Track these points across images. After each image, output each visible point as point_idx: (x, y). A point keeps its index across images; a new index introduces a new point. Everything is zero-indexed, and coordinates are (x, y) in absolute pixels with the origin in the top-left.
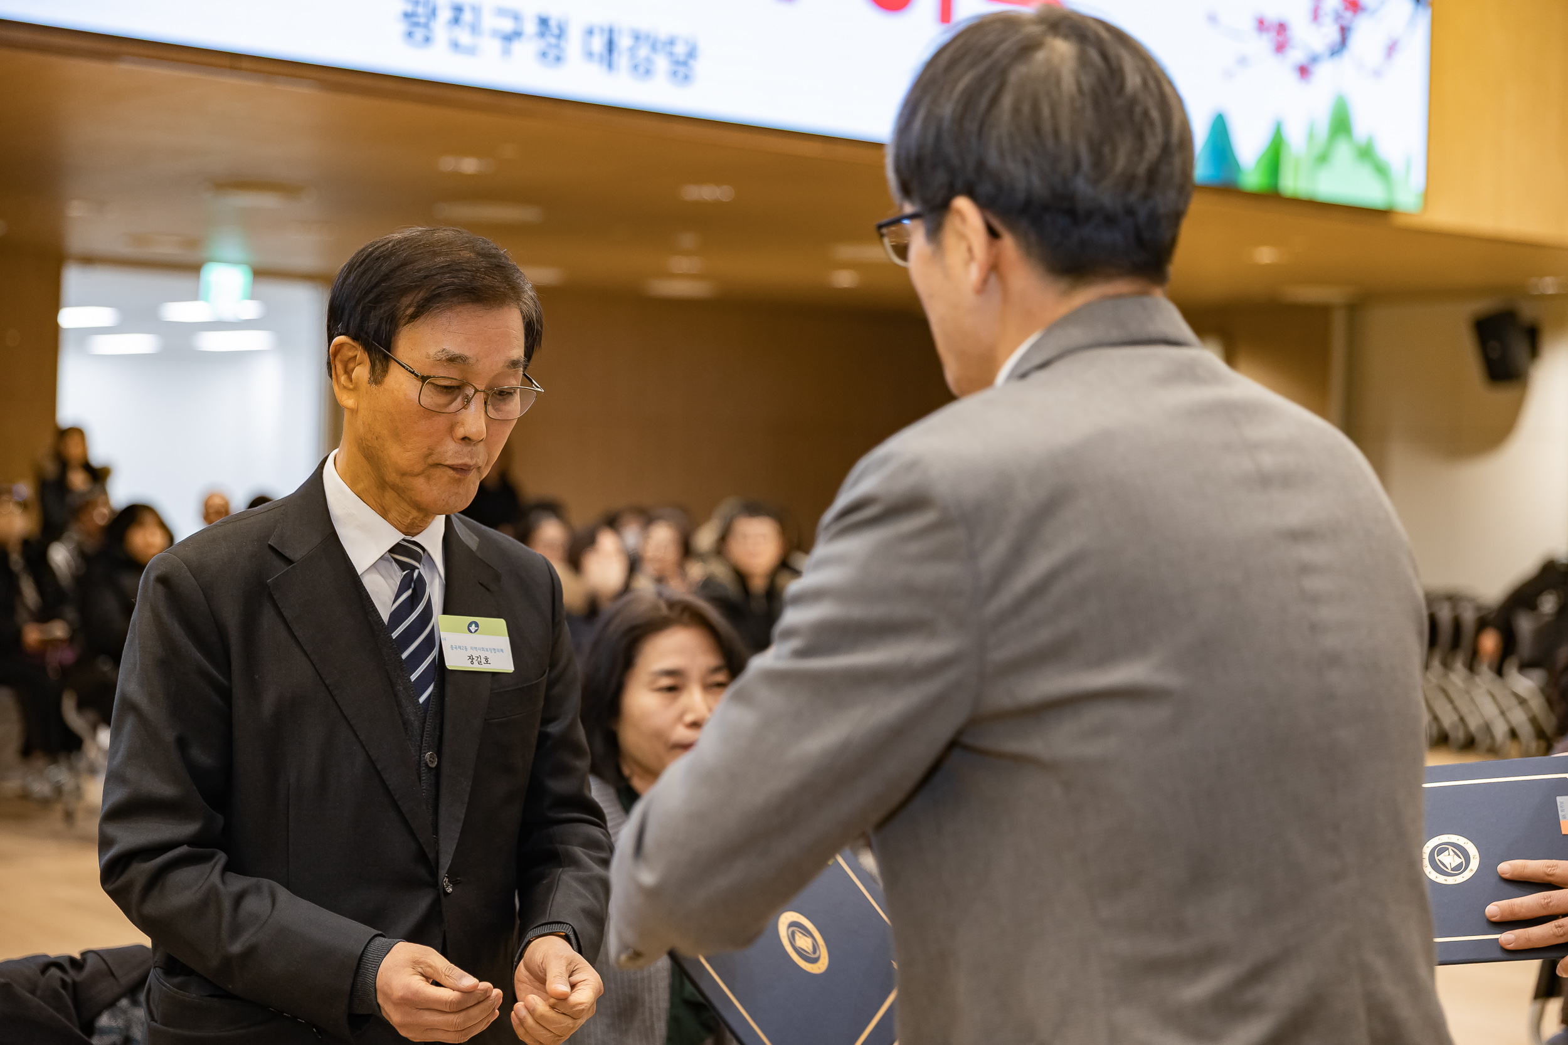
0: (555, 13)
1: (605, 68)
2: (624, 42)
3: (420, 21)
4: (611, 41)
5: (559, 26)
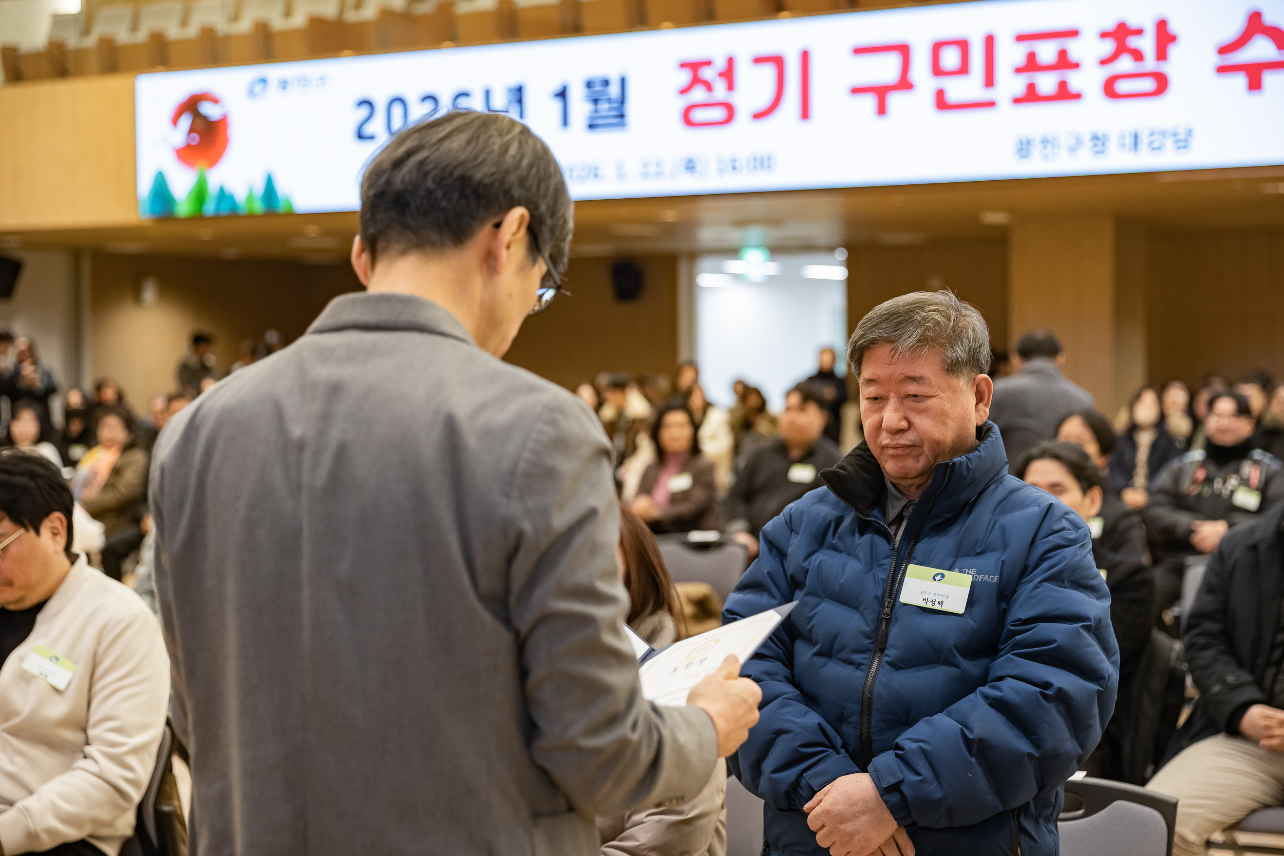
0: (1100, 130)
1: (1133, 152)
2: (1144, 137)
3: (1024, 148)
4: (1136, 136)
5: (1104, 136)
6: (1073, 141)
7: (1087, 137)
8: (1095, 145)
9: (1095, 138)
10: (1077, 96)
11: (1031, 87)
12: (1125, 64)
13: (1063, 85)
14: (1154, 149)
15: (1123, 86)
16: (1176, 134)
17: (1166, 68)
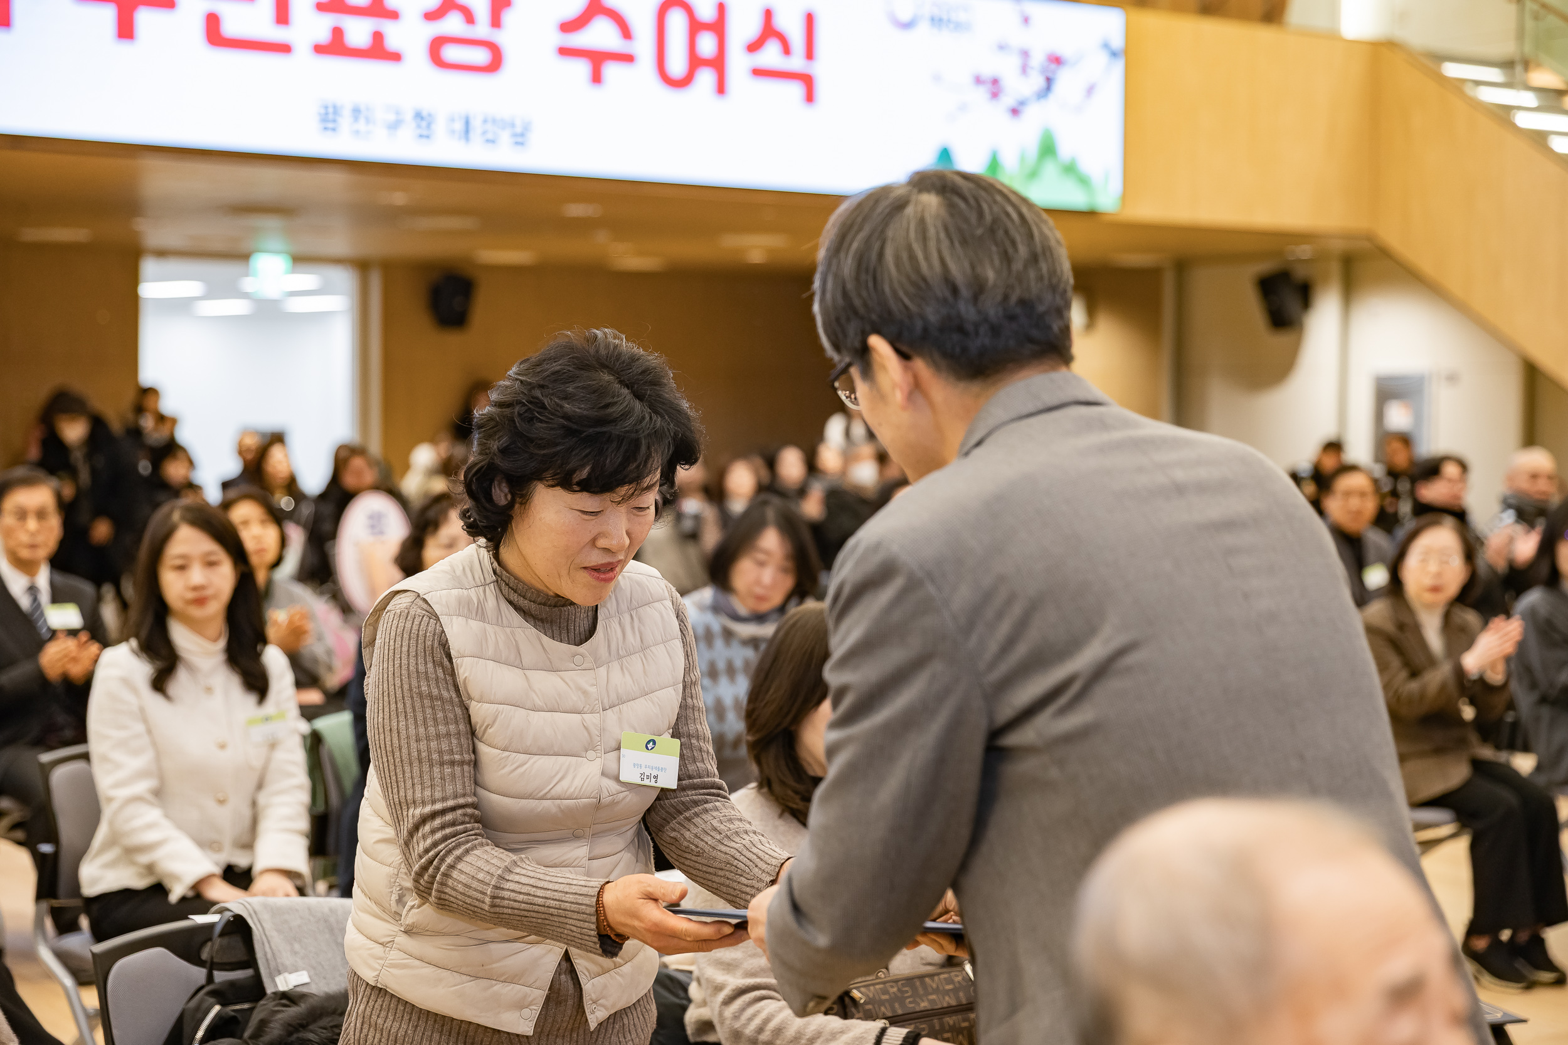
0: (426, 106)
1: (464, 141)
2: (477, 124)
3: (329, 118)
4: (467, 123)
5: (430, 115)
6: (392, 117)
7: (409, 116)
8: (419, 126)
9: (419, 116)
10: (396, 57)
11: (338, 32)
12: (453, 24)
13: (378, 37)
14: (488, 141)
15: (451, 53)
16: (513, 125)
17: (501, 38)
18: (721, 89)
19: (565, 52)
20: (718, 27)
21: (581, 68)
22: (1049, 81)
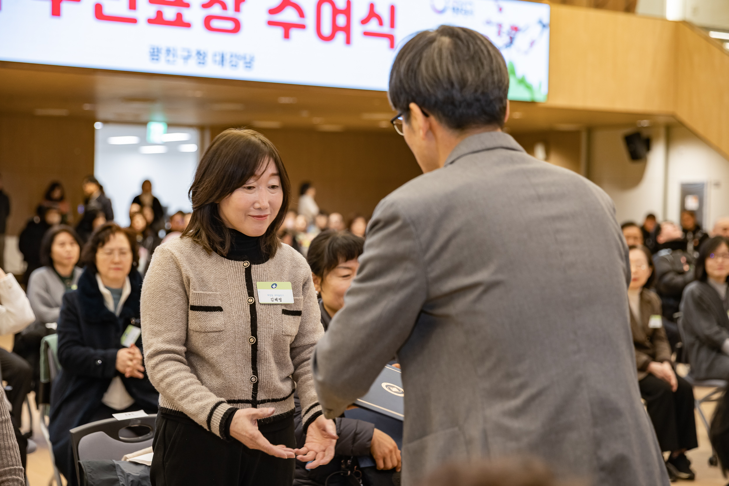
0: (202, 49)
1: (221, 66)
2: (227, 57)
3: (155, 54)
4: (222, 56)
5: (204, 53)
6: (186, 54)
7: (194, 53)
8: (199, 58)
9: (199, 53)
10: (188, 25)
11: (159, 13)
12: (216, 10)
13: (179, 16)
14: (232, 65)
15: (215, 24)
16: (245, 58)
17: (240, 16)
18: (348, 41)
19: (271, 23)
20: (347, 12)
21: (279, 31)
22: (512, 40)
